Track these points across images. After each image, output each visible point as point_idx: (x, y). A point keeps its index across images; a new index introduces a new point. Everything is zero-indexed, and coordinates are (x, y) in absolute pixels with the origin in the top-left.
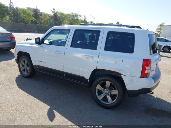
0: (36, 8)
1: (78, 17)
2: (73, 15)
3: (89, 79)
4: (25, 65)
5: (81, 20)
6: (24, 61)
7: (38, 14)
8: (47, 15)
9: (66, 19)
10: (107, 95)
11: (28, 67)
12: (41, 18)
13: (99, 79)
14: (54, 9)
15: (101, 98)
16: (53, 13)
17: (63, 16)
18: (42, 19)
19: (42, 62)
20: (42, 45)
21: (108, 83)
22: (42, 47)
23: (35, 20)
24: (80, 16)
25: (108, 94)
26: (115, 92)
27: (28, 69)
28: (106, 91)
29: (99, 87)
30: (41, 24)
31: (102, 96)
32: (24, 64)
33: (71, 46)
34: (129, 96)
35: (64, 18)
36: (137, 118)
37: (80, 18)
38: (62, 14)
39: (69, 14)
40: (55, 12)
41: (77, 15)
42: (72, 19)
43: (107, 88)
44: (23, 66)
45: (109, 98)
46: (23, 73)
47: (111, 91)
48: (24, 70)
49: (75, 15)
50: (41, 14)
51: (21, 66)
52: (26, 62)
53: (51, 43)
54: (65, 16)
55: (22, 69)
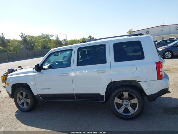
0: (2, 36)
1: (49, 37)
2: (44, 36)
3: (104, 94)
4: (23, 98)
5: (53, 40)
6: (22, 94)
7: (6, 41)
8: (15, 41)
9: (38, 41)
10: (127, 106)
11: (28, 98)
12: (9, 45)
13: (116, 92)
14: (22, 34)
15: (121, 111)
16: (22, 38)
17: (33, 39)
18: (11, 47)
19: (45, 89)
20: (42, 71)
21: (126, 94)
22: (43, 73)
23: (3, 48)
24: (52, 36)
25: (128, 104)
26: (135, 101)
27: (28, 101)
28: (125, 103)
29: (117, 100)
30: (11, 51)
31: (123, 108)
32: (21, 97)
33: (78, 65)
34: (149, 101)
35: (35, 41)
36: (162, 120)
37: (51, 38)
38: (32, 37)
39: (39, 36)
40: (24, 36)
41: (48, 36)
42: (44, 41)
43: (126, 99)
44: (20, 99)
45: (130, 108)
46: (22, 107)
47: (130, 101)
48: (23, 104)
49: (46, 36)
50: (9, 41)
51: (18, 100)
52: (24, 94)
53: (50, 67)
54: (35, 39)
55: (20, 103)
